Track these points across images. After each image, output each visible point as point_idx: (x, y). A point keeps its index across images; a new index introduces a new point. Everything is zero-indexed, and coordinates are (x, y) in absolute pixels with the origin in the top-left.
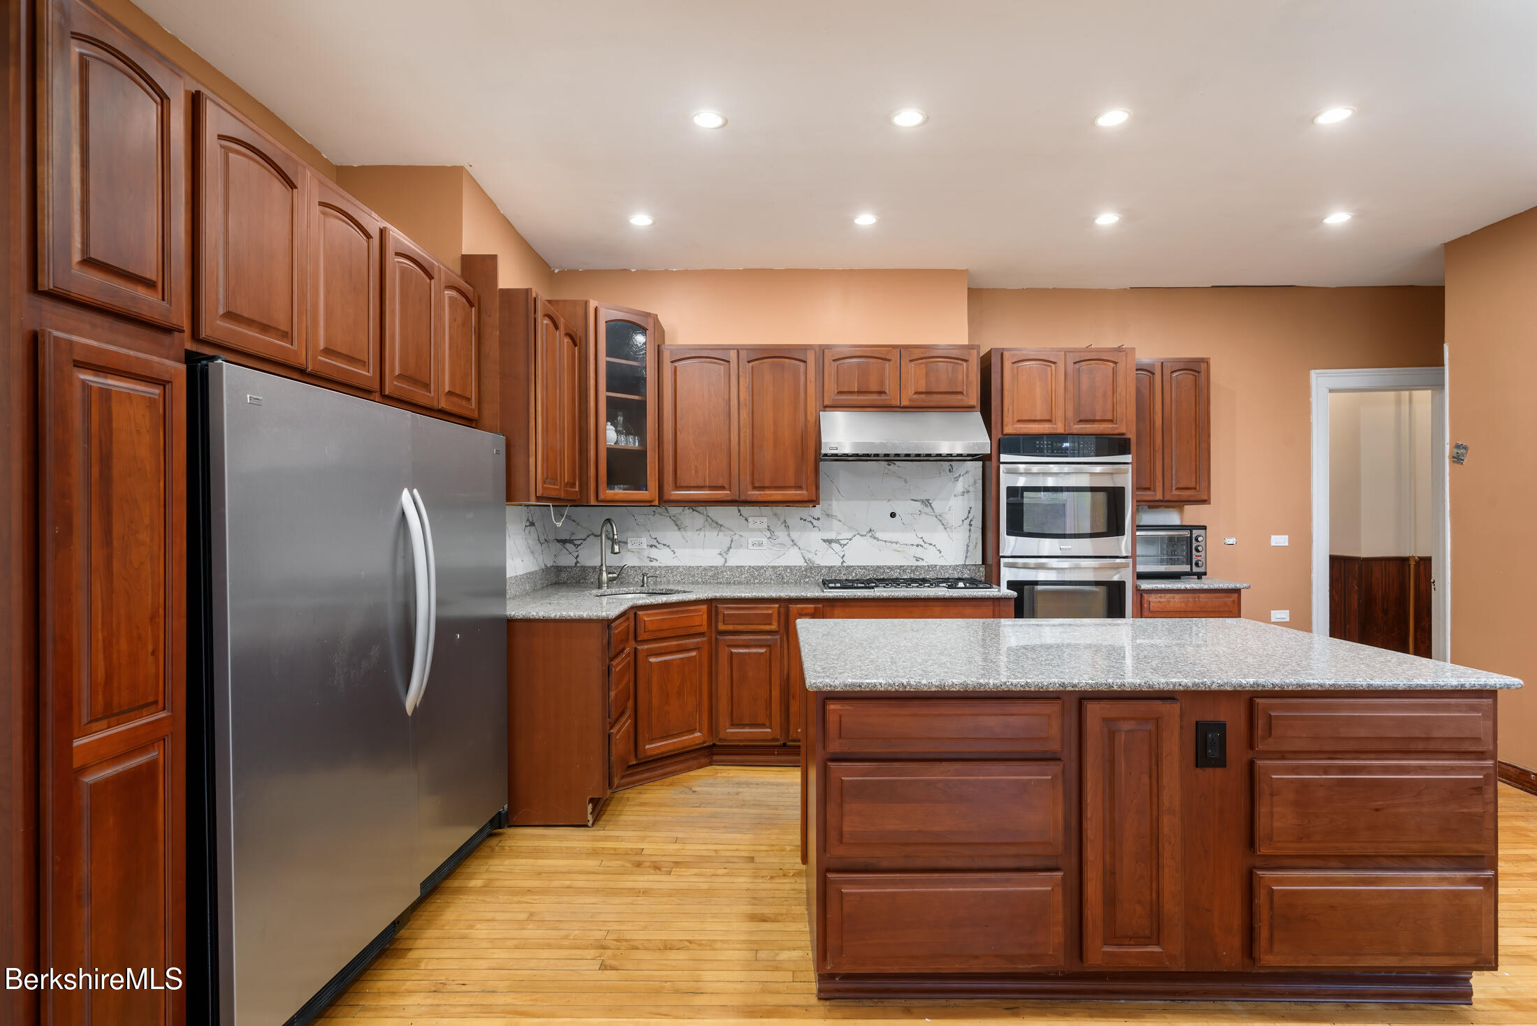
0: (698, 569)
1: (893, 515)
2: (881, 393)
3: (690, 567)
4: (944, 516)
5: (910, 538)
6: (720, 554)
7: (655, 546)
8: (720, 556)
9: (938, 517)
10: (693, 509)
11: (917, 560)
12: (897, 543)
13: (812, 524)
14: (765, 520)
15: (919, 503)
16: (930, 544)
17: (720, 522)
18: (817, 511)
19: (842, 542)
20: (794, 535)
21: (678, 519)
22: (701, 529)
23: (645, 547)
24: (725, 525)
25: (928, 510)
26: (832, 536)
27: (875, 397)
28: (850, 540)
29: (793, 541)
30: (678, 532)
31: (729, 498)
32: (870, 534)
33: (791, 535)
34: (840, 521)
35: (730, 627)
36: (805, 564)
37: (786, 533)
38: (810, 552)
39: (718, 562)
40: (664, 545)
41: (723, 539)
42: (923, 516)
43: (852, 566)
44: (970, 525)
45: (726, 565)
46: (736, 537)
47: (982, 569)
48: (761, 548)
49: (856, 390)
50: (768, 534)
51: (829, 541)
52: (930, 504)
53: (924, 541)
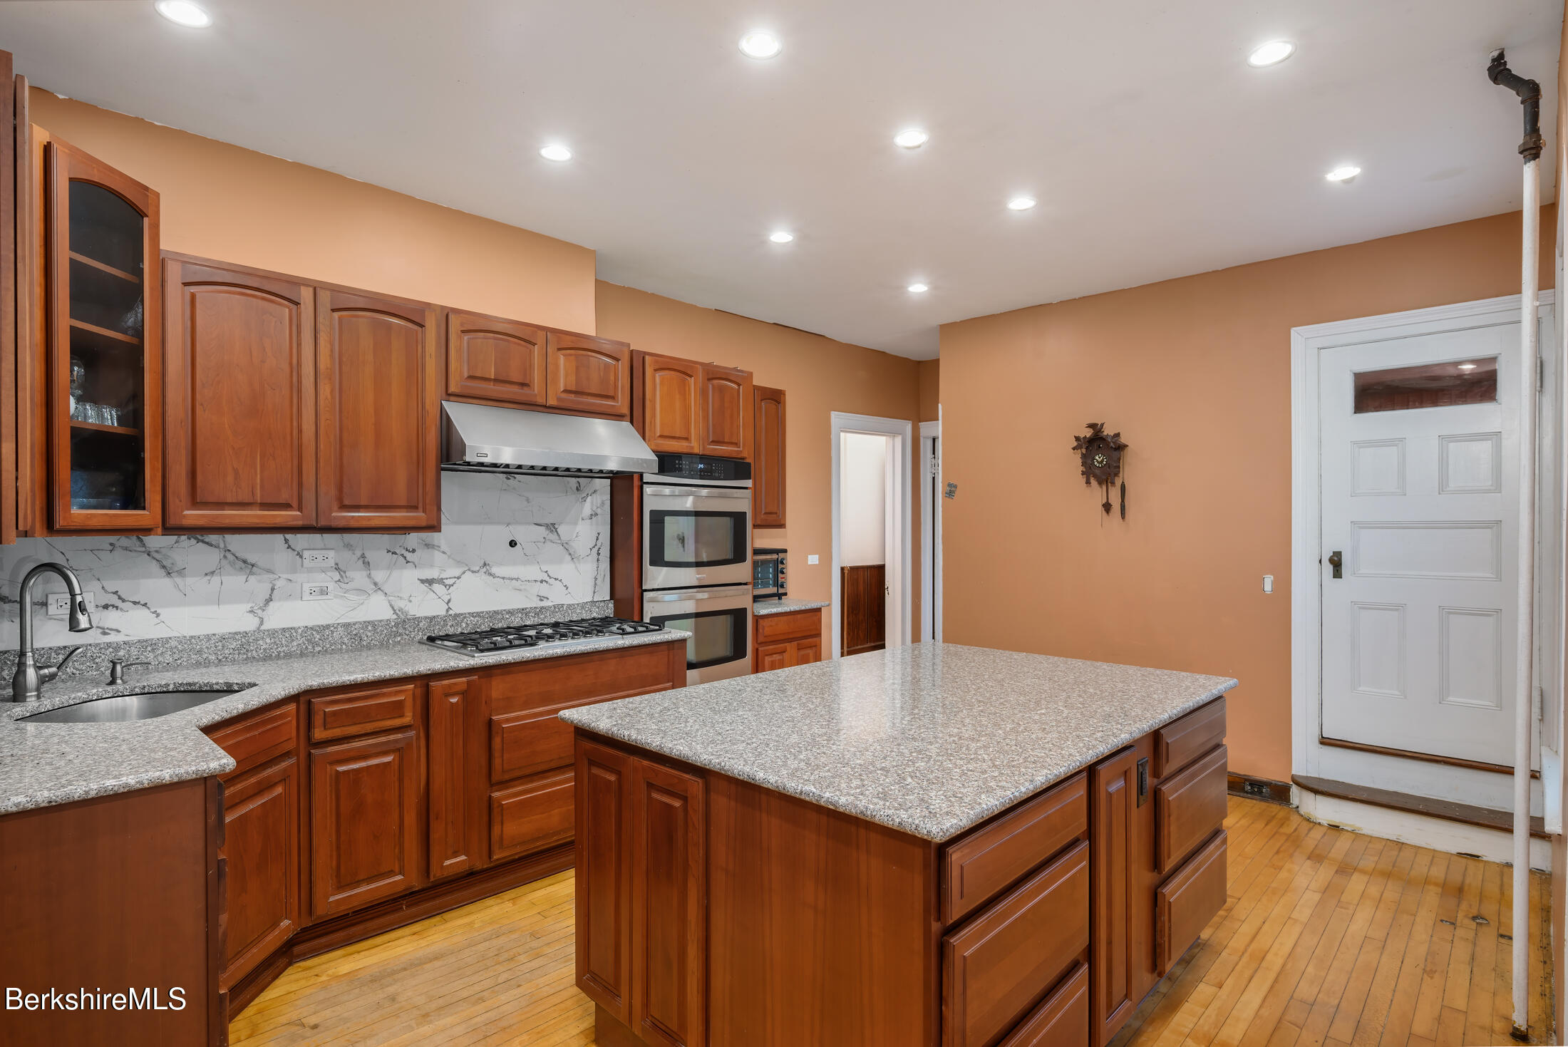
0: (209, 639)
1: (513, 544)
2: (523, 385)
3: (192, 637)
4: (571, 543)
5: (532, 572)
6: (251, 611)
7: (113, 606)
8: (251, 615)
9: (564, 545)
10: (196, 538)
11: (541, 600)
12: (517, 579)
13: (405, 558)
14: (331, 554)
15: (543, 529)
16: (556, 579)
17: (251, 559)
18: (412, 540)
19: (447, 582)
20: (379, 575)
21: (167, 557)
22: (213, 573)
24: (259, 564)
25: (553, 537)
26: (433, 574)
27: (515, 389)
28: (458, 578)
29: (375, 584)
30: (167, 581)
31: (300, 523)
32: (485, 569)
33: (372, 575)
34: (444, 553)
35: (337, 732)
36: (395, 617)
37: (365, 573)
38: (401, 598)
39: (249, 624)
40: (135, 603)
41: (258, 585)
42: (548, 543)
43: (462, 614)
44: (599, 554)
45: (263, 628)
46: (279, 584)
47: (611, 605)
48: (324, 597)
49: (493, 378)
50: (337, 577)
51: (429, 582)
52: (556, 529)
53: (548, 576)
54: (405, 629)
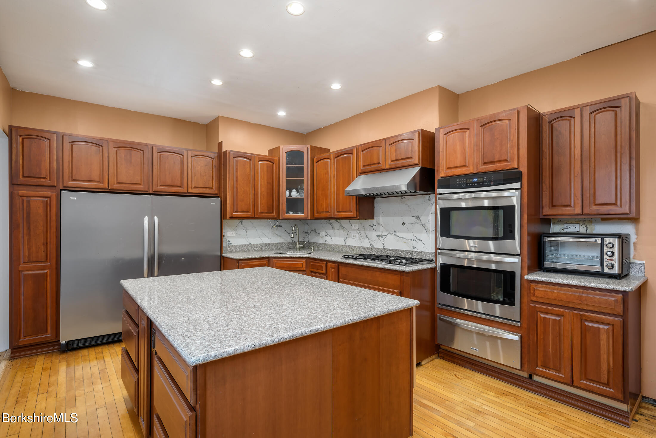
0: (337, 246)
1: (403, 224)
2: (378, 163)
3: (335, 245)
4: (426, 224)
5: (410, 236)
7: (327, 235)
8: (344, 241)
9: (423, 225)
10: (337, 221)
11: (414, 248)
12: (405, 238)
13: (373, 228)
14: (357, 225)
15: (414, 218)
16: (419, 240)
18: (374, 222)
19: (384, 237)
20: (367, 233)
21: (333, 225)
22: (339, 229)
23: (324, 236)
24: (345, 227)
25: (418, 221)
26: (380, 234)
28: (387, 236)
29: (366, 236)
30: (333, 230)
32: (394, 234)
34: (383, 226)
36: (370, 247)
37: (364, 232)
38: (372, 241)
40: (329, 235)
41: (345, 233)
42: (416, 225)
43: (386, 249)
45: (346, 245)
46: (349, 233)
48: (356, 238)
49: (369, 164)
50: (358, 232)
51: (379, 236)
52: (420, 218)
53: (416, 238)
54: (372, 251)
